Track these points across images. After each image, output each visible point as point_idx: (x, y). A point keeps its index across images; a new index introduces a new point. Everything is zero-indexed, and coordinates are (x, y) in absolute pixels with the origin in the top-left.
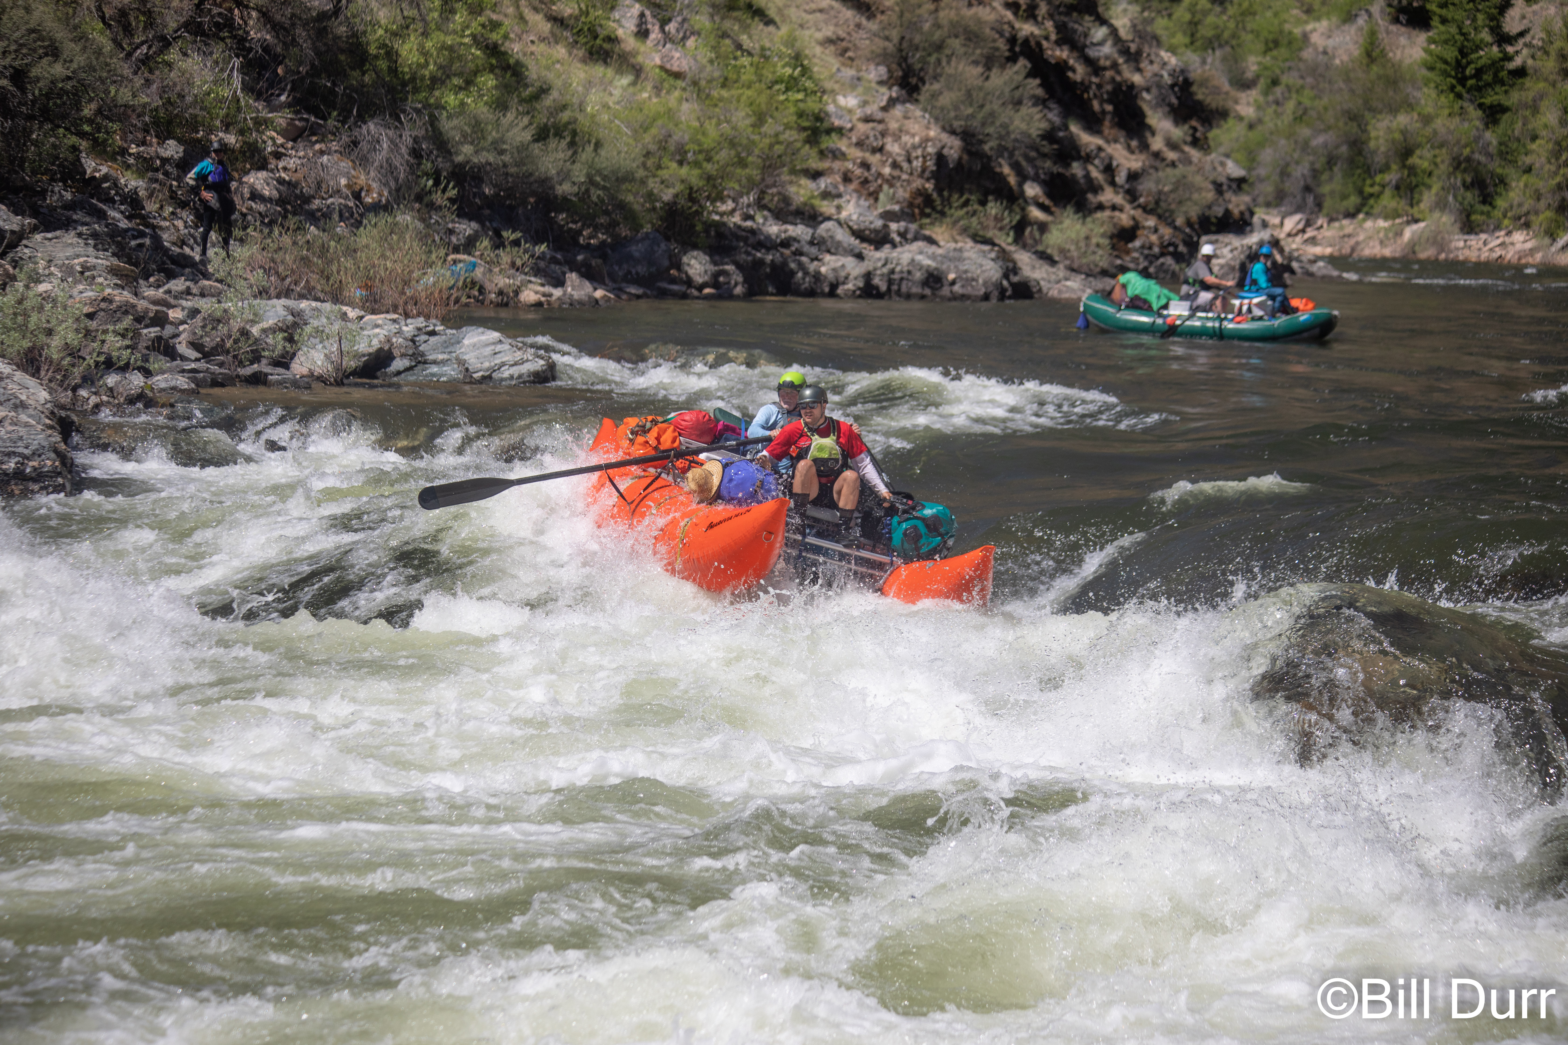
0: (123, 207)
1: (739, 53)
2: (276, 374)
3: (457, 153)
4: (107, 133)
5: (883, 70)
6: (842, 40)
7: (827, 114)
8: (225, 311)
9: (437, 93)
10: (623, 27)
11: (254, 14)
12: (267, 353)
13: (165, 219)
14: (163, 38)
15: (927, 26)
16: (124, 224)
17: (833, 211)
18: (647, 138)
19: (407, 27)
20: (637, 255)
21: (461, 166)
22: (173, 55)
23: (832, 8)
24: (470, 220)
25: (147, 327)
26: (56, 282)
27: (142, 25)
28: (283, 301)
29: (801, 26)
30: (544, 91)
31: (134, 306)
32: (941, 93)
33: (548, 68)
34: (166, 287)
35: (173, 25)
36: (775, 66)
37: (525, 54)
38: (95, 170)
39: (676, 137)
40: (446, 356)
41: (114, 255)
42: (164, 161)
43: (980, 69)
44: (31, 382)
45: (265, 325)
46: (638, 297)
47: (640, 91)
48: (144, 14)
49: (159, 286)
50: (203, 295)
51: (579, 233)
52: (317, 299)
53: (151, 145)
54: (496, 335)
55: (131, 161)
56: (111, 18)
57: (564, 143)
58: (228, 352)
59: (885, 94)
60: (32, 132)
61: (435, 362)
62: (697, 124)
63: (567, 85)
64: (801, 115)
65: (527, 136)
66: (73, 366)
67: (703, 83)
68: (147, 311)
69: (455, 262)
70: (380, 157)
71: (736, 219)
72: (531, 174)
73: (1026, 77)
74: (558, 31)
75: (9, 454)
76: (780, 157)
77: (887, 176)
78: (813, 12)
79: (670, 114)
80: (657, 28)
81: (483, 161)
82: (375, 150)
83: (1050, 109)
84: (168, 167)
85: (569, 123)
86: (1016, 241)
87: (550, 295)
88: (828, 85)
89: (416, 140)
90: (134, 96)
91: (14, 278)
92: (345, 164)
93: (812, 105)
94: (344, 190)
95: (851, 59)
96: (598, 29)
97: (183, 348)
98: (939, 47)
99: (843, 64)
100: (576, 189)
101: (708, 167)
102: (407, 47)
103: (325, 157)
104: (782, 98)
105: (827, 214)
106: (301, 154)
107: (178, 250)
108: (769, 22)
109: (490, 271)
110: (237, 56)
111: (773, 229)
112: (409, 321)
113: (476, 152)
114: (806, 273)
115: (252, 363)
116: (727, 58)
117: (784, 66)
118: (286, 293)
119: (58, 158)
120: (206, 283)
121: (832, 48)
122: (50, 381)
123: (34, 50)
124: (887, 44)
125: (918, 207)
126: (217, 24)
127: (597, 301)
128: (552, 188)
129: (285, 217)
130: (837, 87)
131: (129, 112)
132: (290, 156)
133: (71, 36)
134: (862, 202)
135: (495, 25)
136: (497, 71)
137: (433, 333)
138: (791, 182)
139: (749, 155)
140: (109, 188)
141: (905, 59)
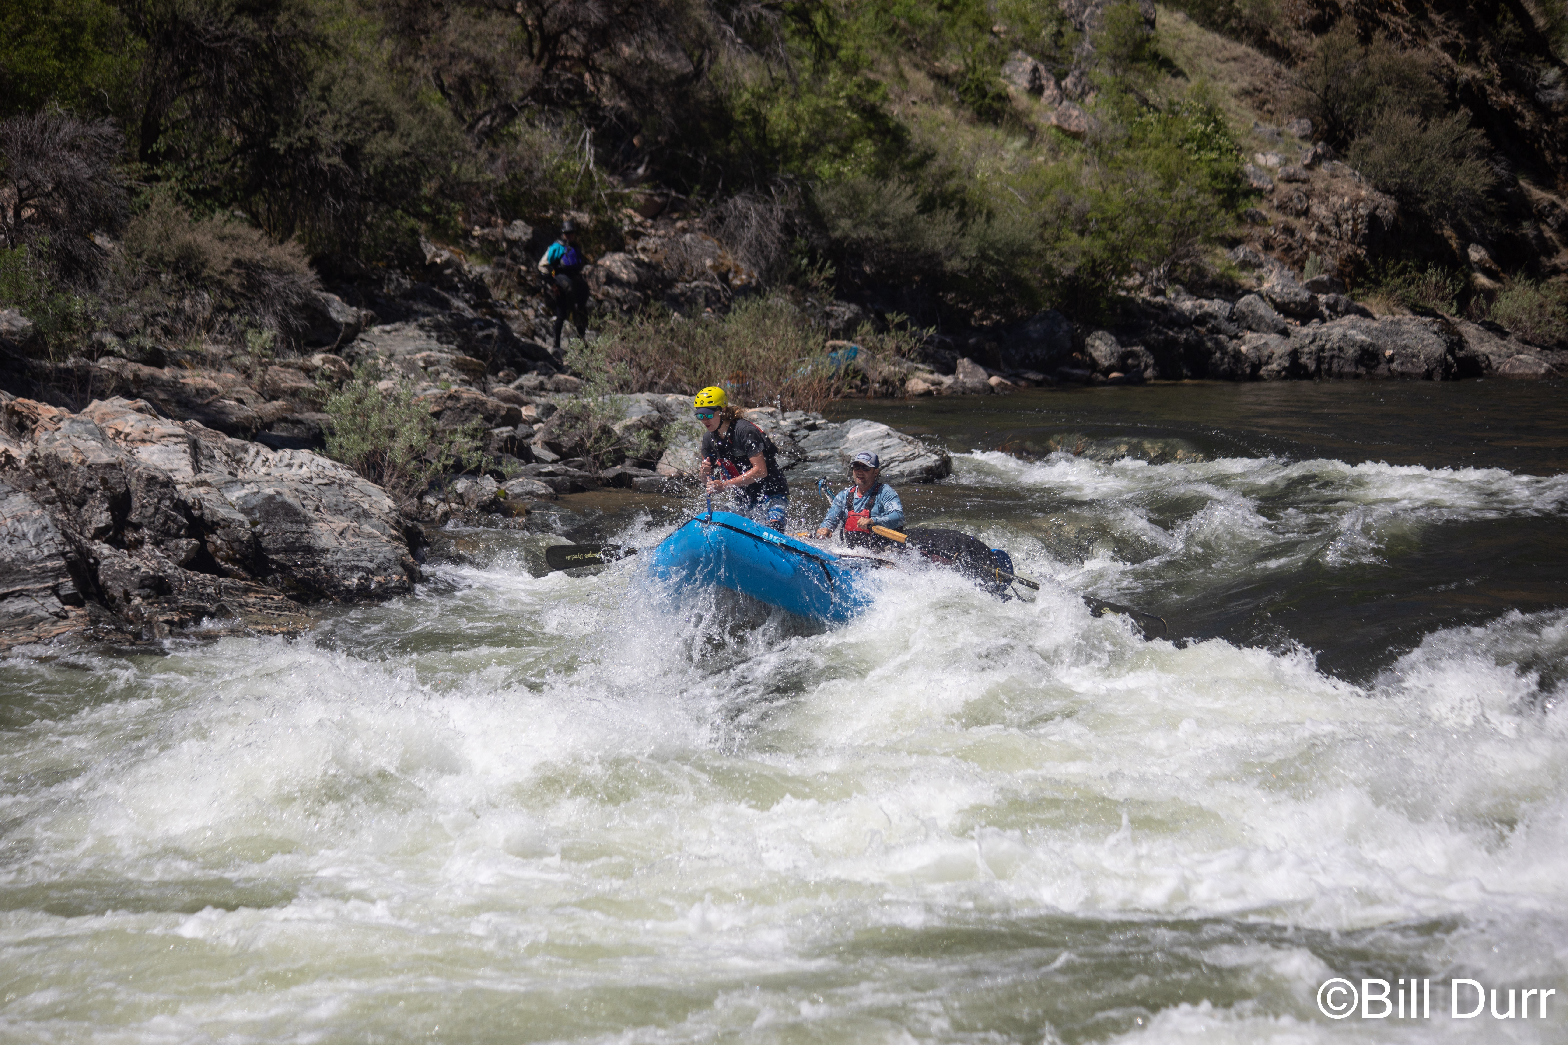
0: (467, 296)
1: (1145, 109)
2: (642, 476)
3: (834, 229)
4: (449, 214)
5: (1306, 123)
6: (1260, 91)
7: (1245, 175)
8: (584, 407)
9: (810, 162)
10: (1014, 83)
11: (607, 79)
12: (630, 453)
13: (513, 307)
14: (508, 108)
15: (1354, 73)
16: (469, 314)
17: (1253, 282)
18: (1044, 207)
19: (776, 90)
20: (1035, 335)
21: (839, 242)
22: (519, 126)
23: (1248, 55)
24: (849, 302)
25: (498, 426)
26: (397, 379)
27: (484, 93)
28: (647, 395)
29: (1214, 77)
30: (928, 156)
31: (483, 403)
32: (1372, 148)
33: (932, 131)
34: (517, 383)
35: (518, 93)
36: (1185, 122)
37: (906, 117)
38: (436, 255)
39: (1075, 205)
40: (828, 453)
41: (459, 348)
42: (512, 243)
43: (1417, 119)
44: (373, 489)
45: (628, 422)
46: (1038, 384)
47: (1035, 154)
48: (486, 81)
49: (509, 382)
50: (558, 390)
51: (970, 314)
52: (684, 393)
53: (496, 225)
54: (883, 428)
55: (476, 244)
56: (450, 87)
57: (952, 214)
58: (588, 452)
59: (1308, 150)
60: (366, 215)
61: (816, 459)
62: (1100, 189)
63: (954, 150)
64: (1215, 176)
65: (911, 207)
66: (420, 470)
67: (1105, 143)
68: (497, 409)
69: (834, 349)
70: (749, 234)
71: (1145, 294)
72: (917, 250)
73: (1469, 127)
74: (942, 90)
75: (353, 569)
76: (1192, 223)
77: (1314, 242)
78: (1228, 60)
79: (1069, 178)
80: (1052, 83)
81: (863, 236)
82: (743, 226)
83: (1497, 163)
84: (516, 251)
85: (956, 192)
86: (1459, 312)
87: (940, 383)
88: (1245, 142)
89: (788, 214)
90: (478, 172)
91: (351, 376)
92: (710, 243)
93: (1227, 165)
94: (710, 272)
95: (1270, 112)
96: (987, 87)
97: (538, 449)
98: (1370, 96)
99: (1261, 118)
100: (966, 264)
101: (1112, 236)
102: (776, 111)
103: (688, 236)
104: (1194, 157)
105: (1247, 286)
106: (662, 232)
107: (529, 341)
108: (1177, 73)
109: (874, 357)
110: (589, 126)
111: (1187, 304)
112: (787, 414)
113: (855, 227)
114: (1224, 352)
115: (615, 465)
116: (1131, 114)
117: (1195, 123)
118: (650, 387)
119: (395, 242)
120: (562, 377)
121: (1249, 100)
122: (394, 488)
123: (368, 124)
124: (1310, 93)
125: (1350, 276)
126: (567, 92)
127: (992, 388)
128: (941, 264)
129: (646, 303)
130: (1255, 144)
131: (473, 189)
132: (650, 236)
133: (407, 107)
134: (1285, 272)
135: (873, 85)
136: (876, 136)
137: (813, 427)
138: (1206, 252)
139: (1158, 223)
140: (452, 275)
141: (1332, 111)
